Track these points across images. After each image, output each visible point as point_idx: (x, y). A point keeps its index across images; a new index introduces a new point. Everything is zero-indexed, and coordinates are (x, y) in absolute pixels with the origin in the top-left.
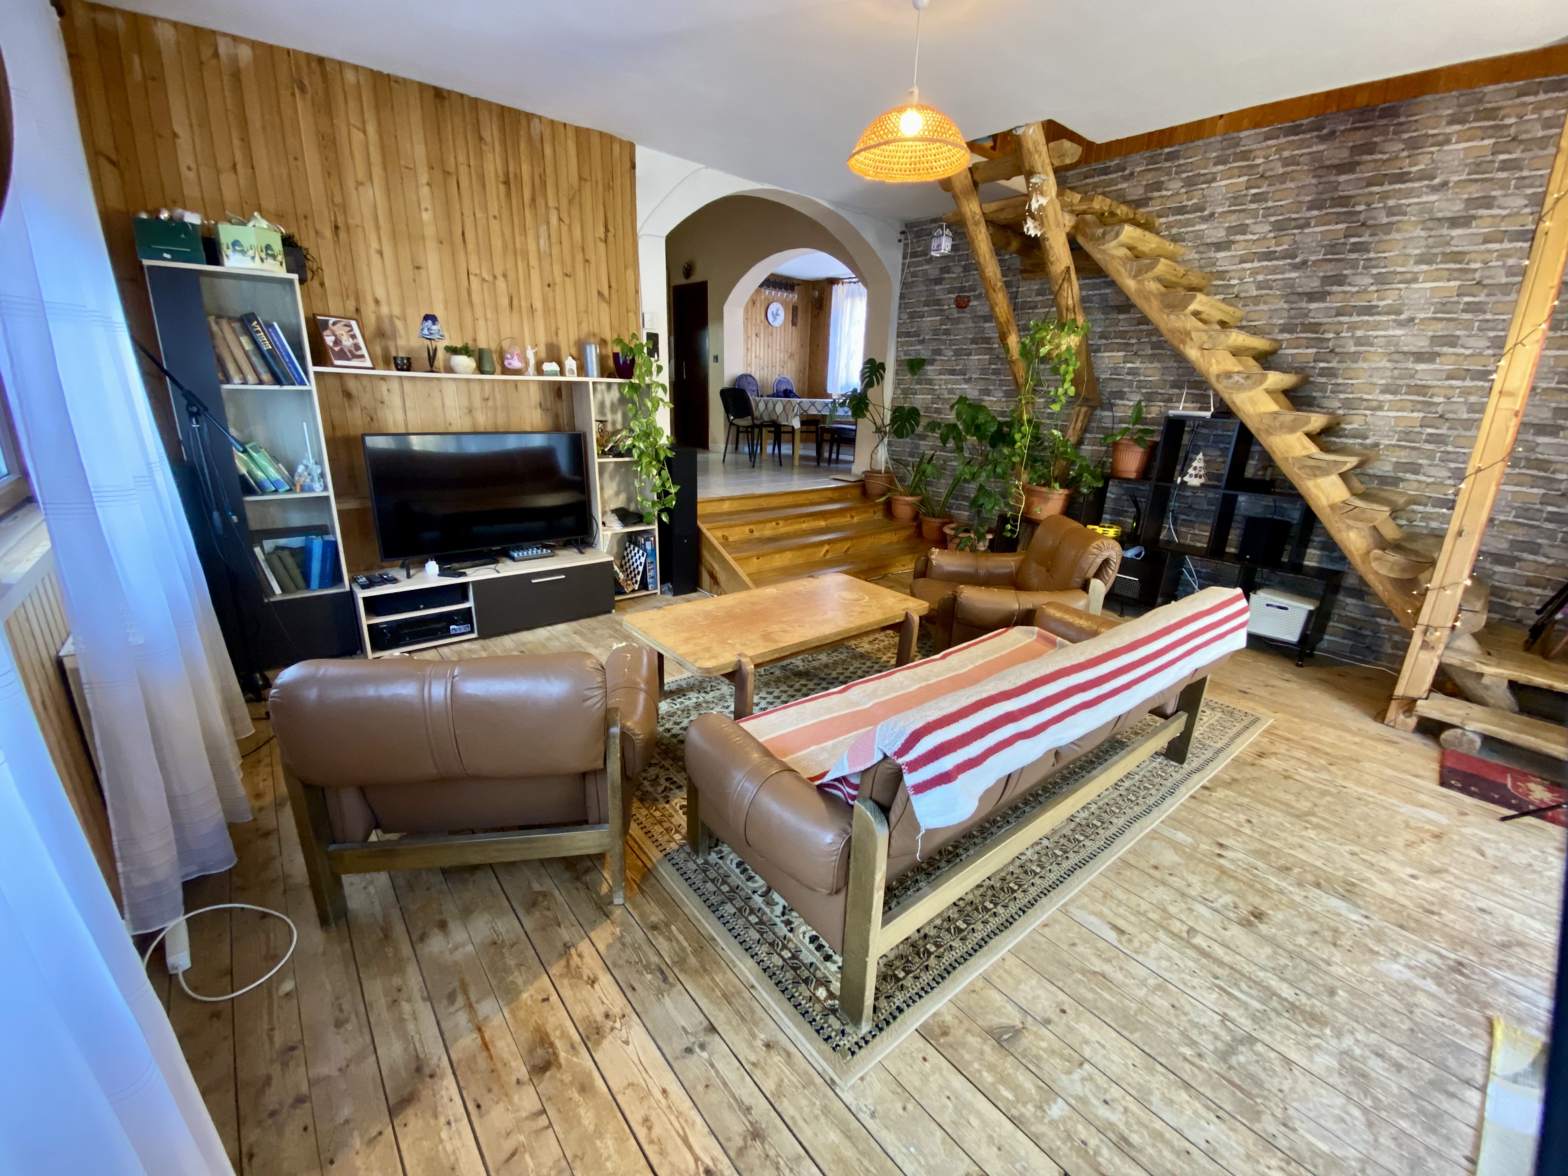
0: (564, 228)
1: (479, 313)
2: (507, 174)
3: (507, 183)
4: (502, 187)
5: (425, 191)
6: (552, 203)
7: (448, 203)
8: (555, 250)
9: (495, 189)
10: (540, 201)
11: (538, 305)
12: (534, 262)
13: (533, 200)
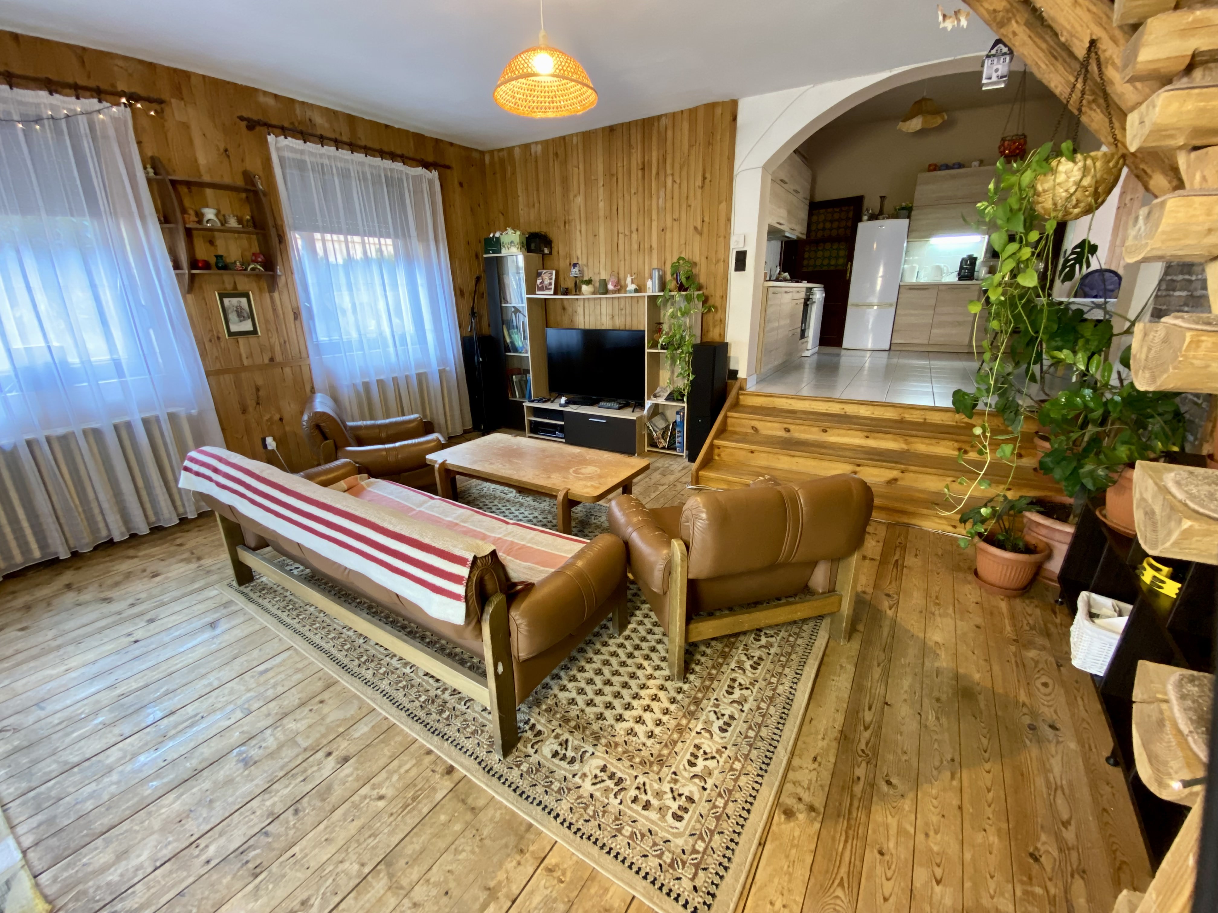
0: (676, 186)
1: (621, 256)
2: (643, 163)
3: (643, 169)
4: (640, 173)
5: (601, 190)
6: (669, 171)
7: (611, 194)
8: (669, 205)
9: (636, 173)
10: (662, 175)
11: (655, 245)
12: (654, 217)
13: (658, 174)
